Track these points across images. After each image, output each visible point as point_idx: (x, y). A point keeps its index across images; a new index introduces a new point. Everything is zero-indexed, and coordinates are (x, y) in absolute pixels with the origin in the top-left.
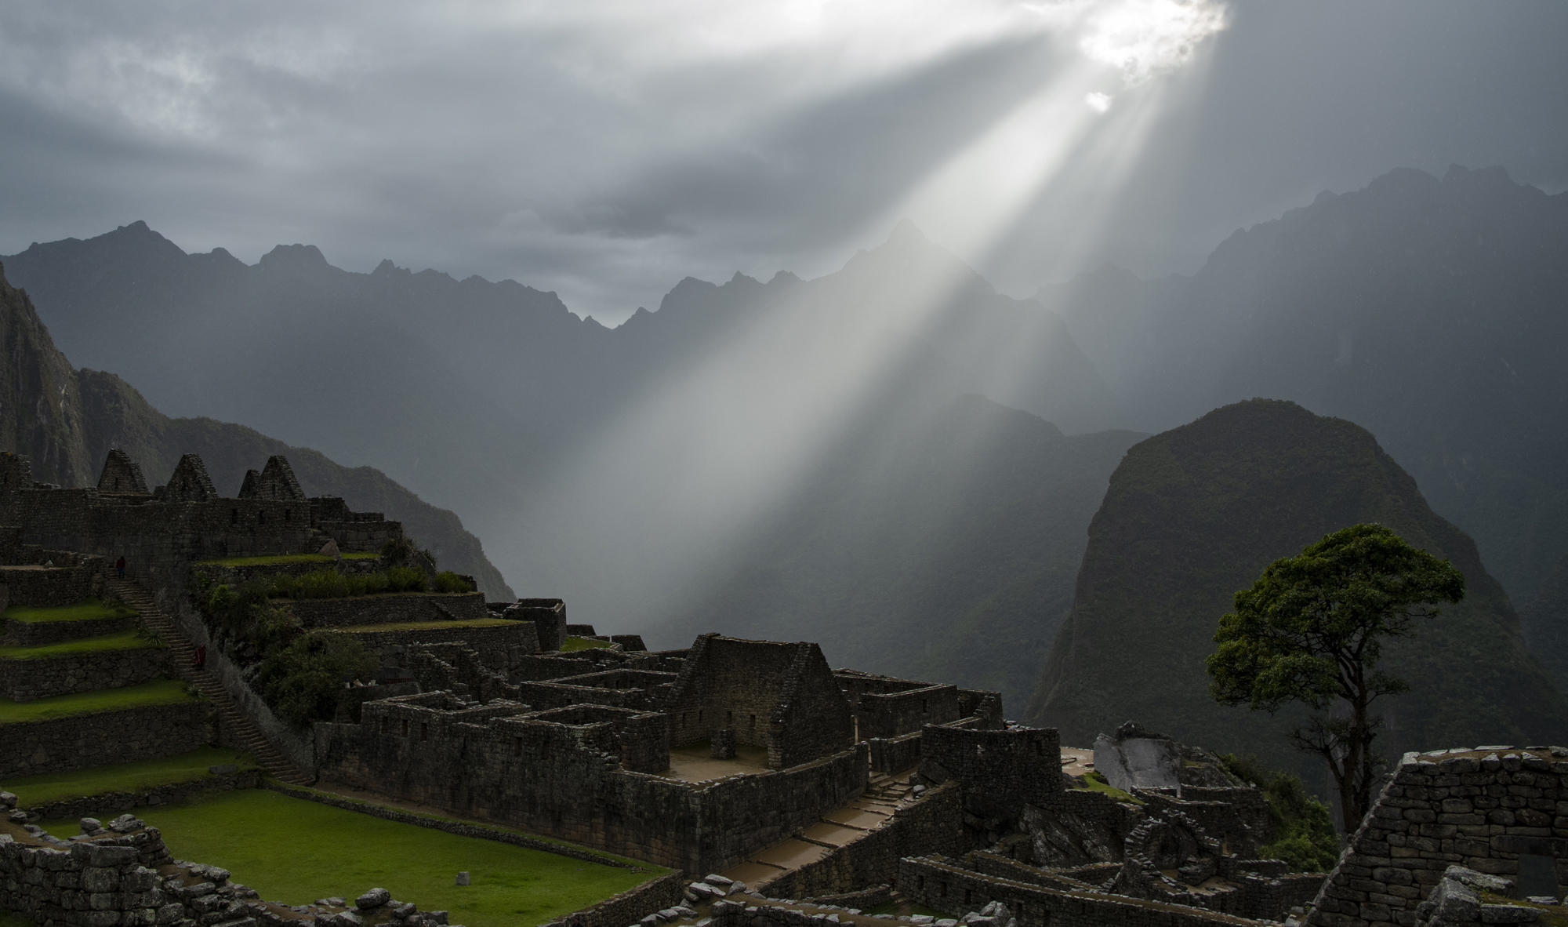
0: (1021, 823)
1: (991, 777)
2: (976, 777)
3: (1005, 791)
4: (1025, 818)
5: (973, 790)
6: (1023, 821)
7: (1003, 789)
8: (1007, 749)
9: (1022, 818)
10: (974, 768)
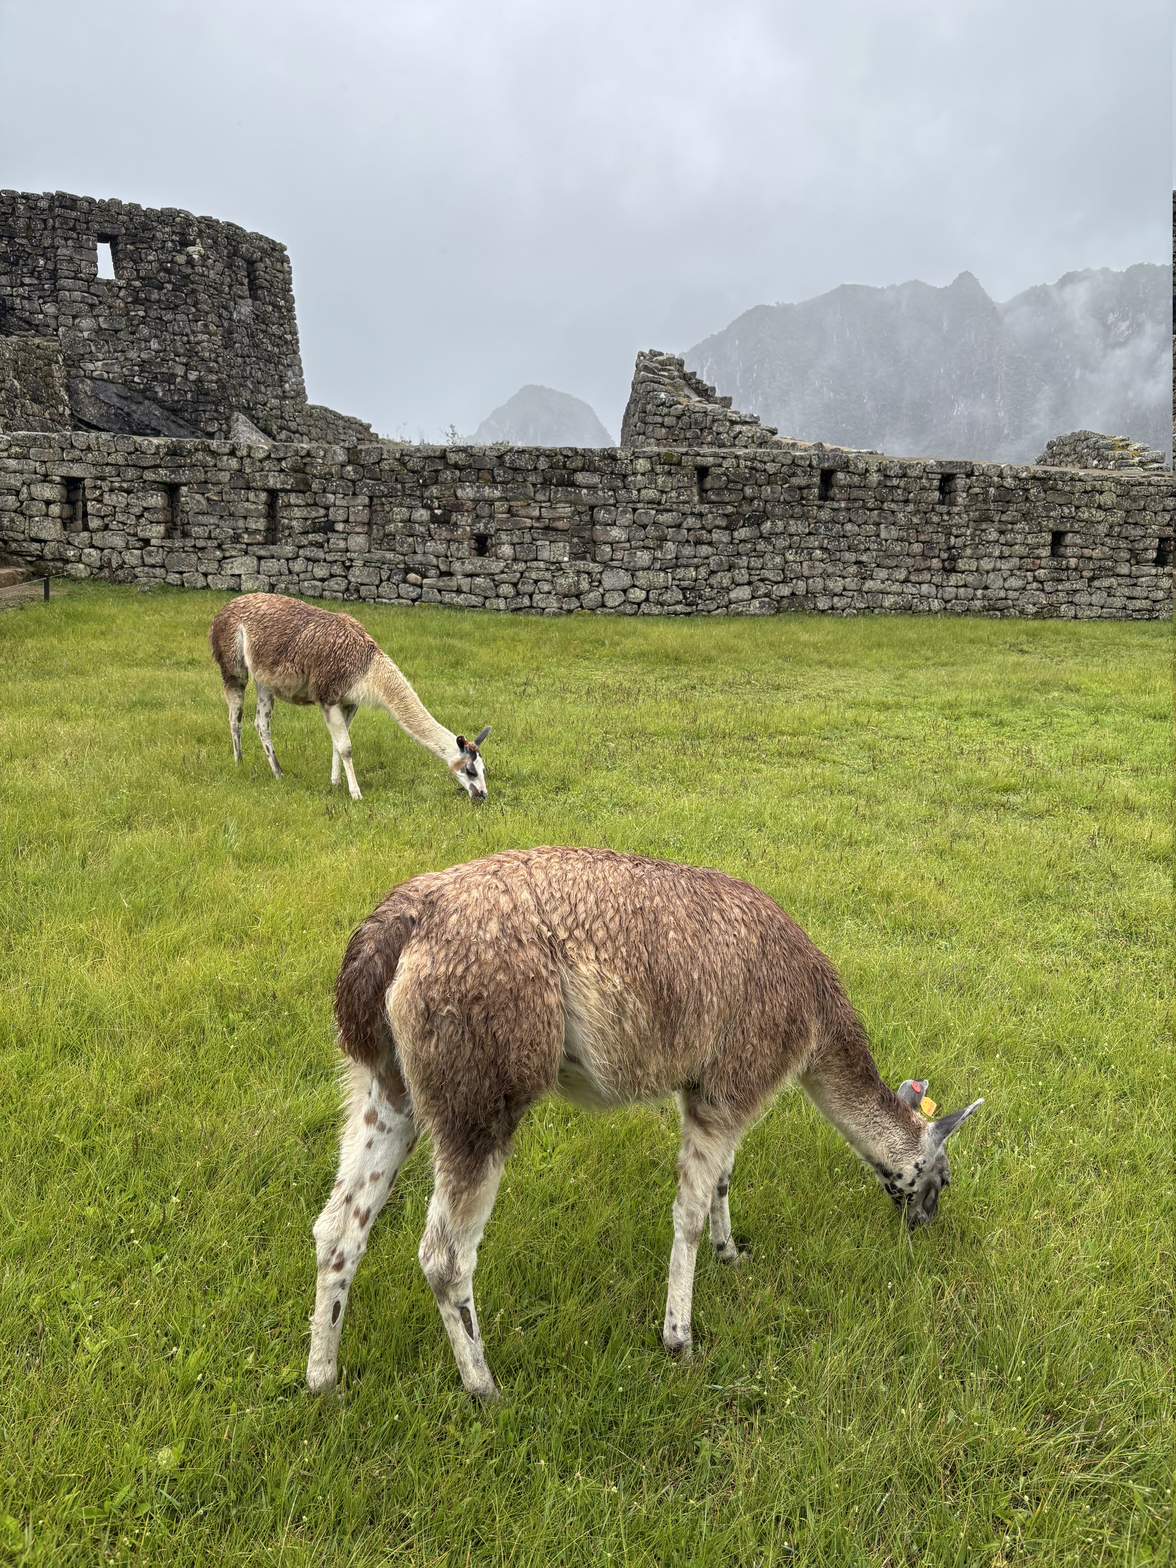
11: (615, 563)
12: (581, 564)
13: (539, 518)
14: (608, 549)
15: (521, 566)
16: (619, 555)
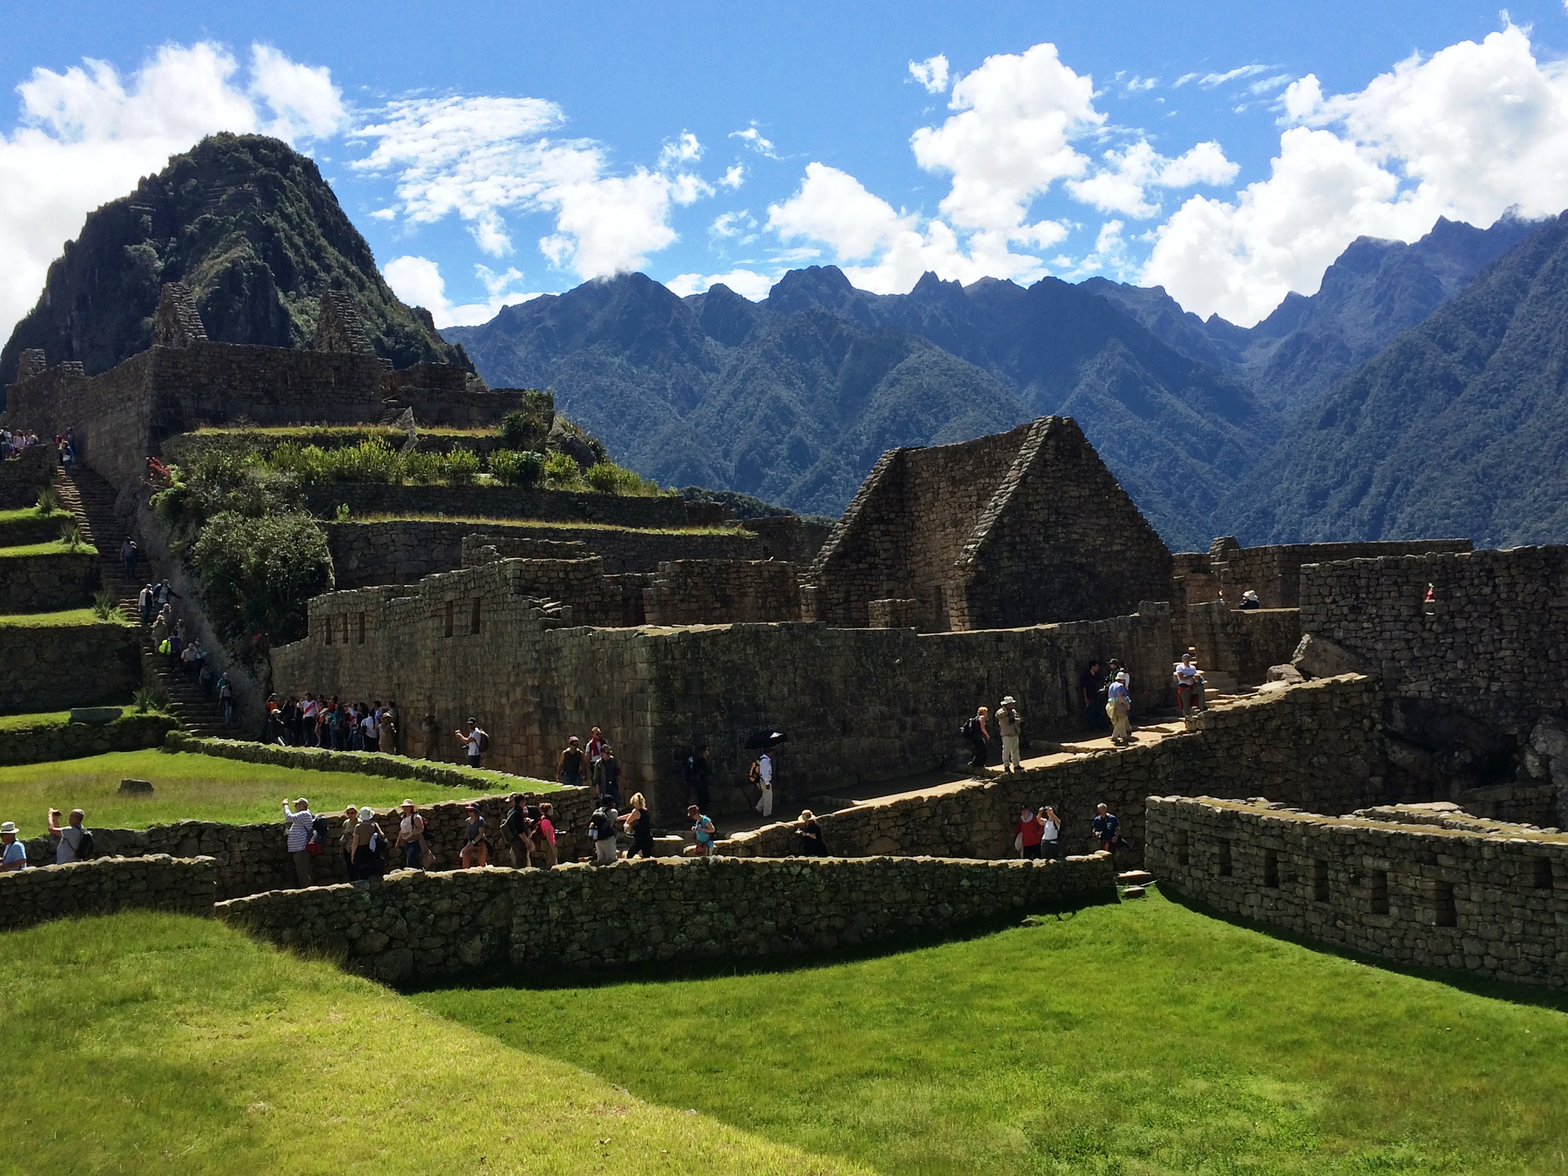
0: (1529, 757)
1: (1450, 656)
2: (1414, 659)
3: (1488, 689)
4: (1540, 747)
5: (1411, 689)
6: (1535, 753)
7: (1483, 683)
8: (1487, 590)
9: (1532, 747)
10: (1408, 641)
11: (1470, 932)
12: (1444, 931)
13: (1415, 889)
14: (1463, 919)
15: (1403, 925)
16: (1473, 925)
